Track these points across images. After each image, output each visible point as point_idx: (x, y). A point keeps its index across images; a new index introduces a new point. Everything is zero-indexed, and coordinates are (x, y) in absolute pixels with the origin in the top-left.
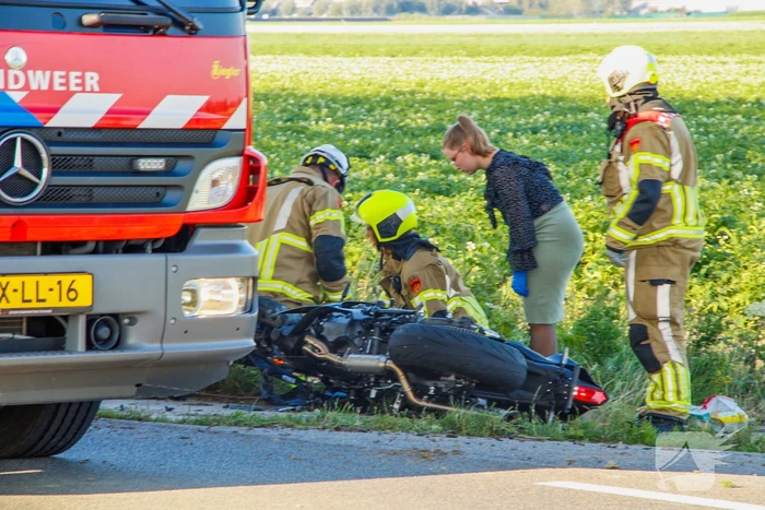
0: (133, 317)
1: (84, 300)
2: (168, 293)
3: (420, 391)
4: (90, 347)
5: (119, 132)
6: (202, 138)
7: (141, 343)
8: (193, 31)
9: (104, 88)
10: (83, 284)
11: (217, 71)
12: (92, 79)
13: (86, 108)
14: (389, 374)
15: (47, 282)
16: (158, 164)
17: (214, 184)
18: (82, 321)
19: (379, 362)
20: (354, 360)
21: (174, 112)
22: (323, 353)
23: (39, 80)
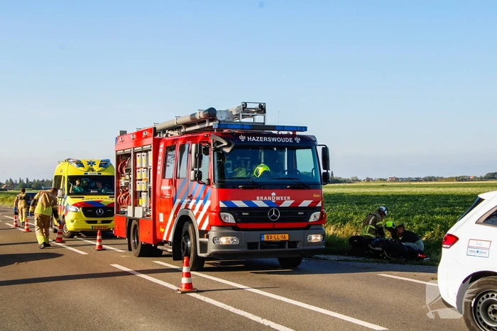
0: (298, 242)
1: (287, 239)
2: (305, 237)
3: (388, 255)
4: (289, 247)
5: (294, 208)
6: (312, 209)
7: (299, 247)
8: (310, 189)
9: (291, 200)
10: (287, 236)
11: (315, 196)
12: (289, 198)
13: (287, 203)
14: (382, 252)
15: (280, 235)
16: (302, 213)
17: (315, 217)
18: (287, 243)
19: (381, 249)
20: (377, 249)
21: (306, 203)
22: (371, 247)
23: (278, 198)
